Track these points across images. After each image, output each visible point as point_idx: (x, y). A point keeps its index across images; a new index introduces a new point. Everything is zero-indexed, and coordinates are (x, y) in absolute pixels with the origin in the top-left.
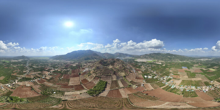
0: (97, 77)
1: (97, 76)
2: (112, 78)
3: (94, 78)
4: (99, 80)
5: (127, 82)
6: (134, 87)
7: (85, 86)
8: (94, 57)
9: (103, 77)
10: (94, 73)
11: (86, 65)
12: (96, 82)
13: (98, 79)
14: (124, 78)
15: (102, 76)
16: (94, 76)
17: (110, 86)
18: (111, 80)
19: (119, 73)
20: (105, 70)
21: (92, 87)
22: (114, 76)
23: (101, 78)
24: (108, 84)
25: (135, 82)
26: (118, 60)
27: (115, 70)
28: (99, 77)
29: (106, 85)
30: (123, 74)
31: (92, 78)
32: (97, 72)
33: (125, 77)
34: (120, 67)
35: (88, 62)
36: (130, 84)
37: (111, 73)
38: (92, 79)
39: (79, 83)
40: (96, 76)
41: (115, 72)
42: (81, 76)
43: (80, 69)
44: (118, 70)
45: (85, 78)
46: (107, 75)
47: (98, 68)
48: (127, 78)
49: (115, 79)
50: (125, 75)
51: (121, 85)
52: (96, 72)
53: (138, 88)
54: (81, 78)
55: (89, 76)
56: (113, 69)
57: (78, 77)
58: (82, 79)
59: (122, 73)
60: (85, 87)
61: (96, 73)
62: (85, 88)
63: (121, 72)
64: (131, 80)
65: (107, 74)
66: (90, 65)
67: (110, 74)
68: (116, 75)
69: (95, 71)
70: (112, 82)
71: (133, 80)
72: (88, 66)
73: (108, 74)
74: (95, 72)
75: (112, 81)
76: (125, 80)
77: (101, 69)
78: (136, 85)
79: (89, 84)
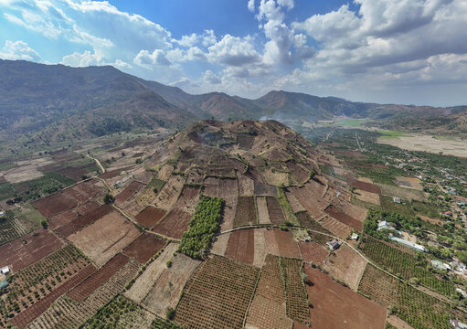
0: (191, 186)
1: (189, 182)
2: (240, 189)
3: (182, 194)
4: (198, 198)
5: (285, 211)
6: (301, 235)
7: (163, 231)
8: (151, 113)
9: (210, 186)
10: (174, 174)
11: (115, 155)
12: (191, 207)
13: (194, 194)
14: (279, 194)
15: (208, 182)
16: (179, 185)
17: (233, 217)
18: (235, 196)
19: (268, 173)
20: (217, 160)
21: (184, 226)
22: (248, 180)
23: (203, 188)
24: (226, 210)
25: (313, 222)
26: (274, 126)
27: (253, 164)
28: (198, 186)
29: (222, 212)
30: (280, 179)
31: (170, 195)
32: (188, 169)
33: (285, 189)
34: (275, 153)
35: (120, 141)
36: (294, 220)
37: (236, 171)
38: (175, 199)
39: (134, 233)
40: (185, 185)
41: (250, 168)
42: (119, 205)
43: (95, 181)
44: (265, 164)
45: (142, 205)
46: (223, 178)
47: (186, 154)
48: (292, 197)
49: (248, 193)
50: (287, 185)
51: (264, 217)
52: (183, 169)
53: (311, 245)
54: (128, 210)
55: (156, 191)
56: (248, 158)
57: (113, 215)
58: (135, 213)
59: (276, 174)
60: (165, 234)
61: (183, 175)
62: (164, 237)
63: (273, 171)
64: (304, 209)
65: (224, 172)
66: (141, 154)
67: (232, 174)
68: (254, 178)
69: (175, 168)
70: (239, 203)
71: (310, 212)
72: (134, 160)
73: (228, 171)
74: (177, 171)
75: (240, 198)
76: (283, 202)
77: (201, 157)
78: (309, 232)
79: (171, 220)
